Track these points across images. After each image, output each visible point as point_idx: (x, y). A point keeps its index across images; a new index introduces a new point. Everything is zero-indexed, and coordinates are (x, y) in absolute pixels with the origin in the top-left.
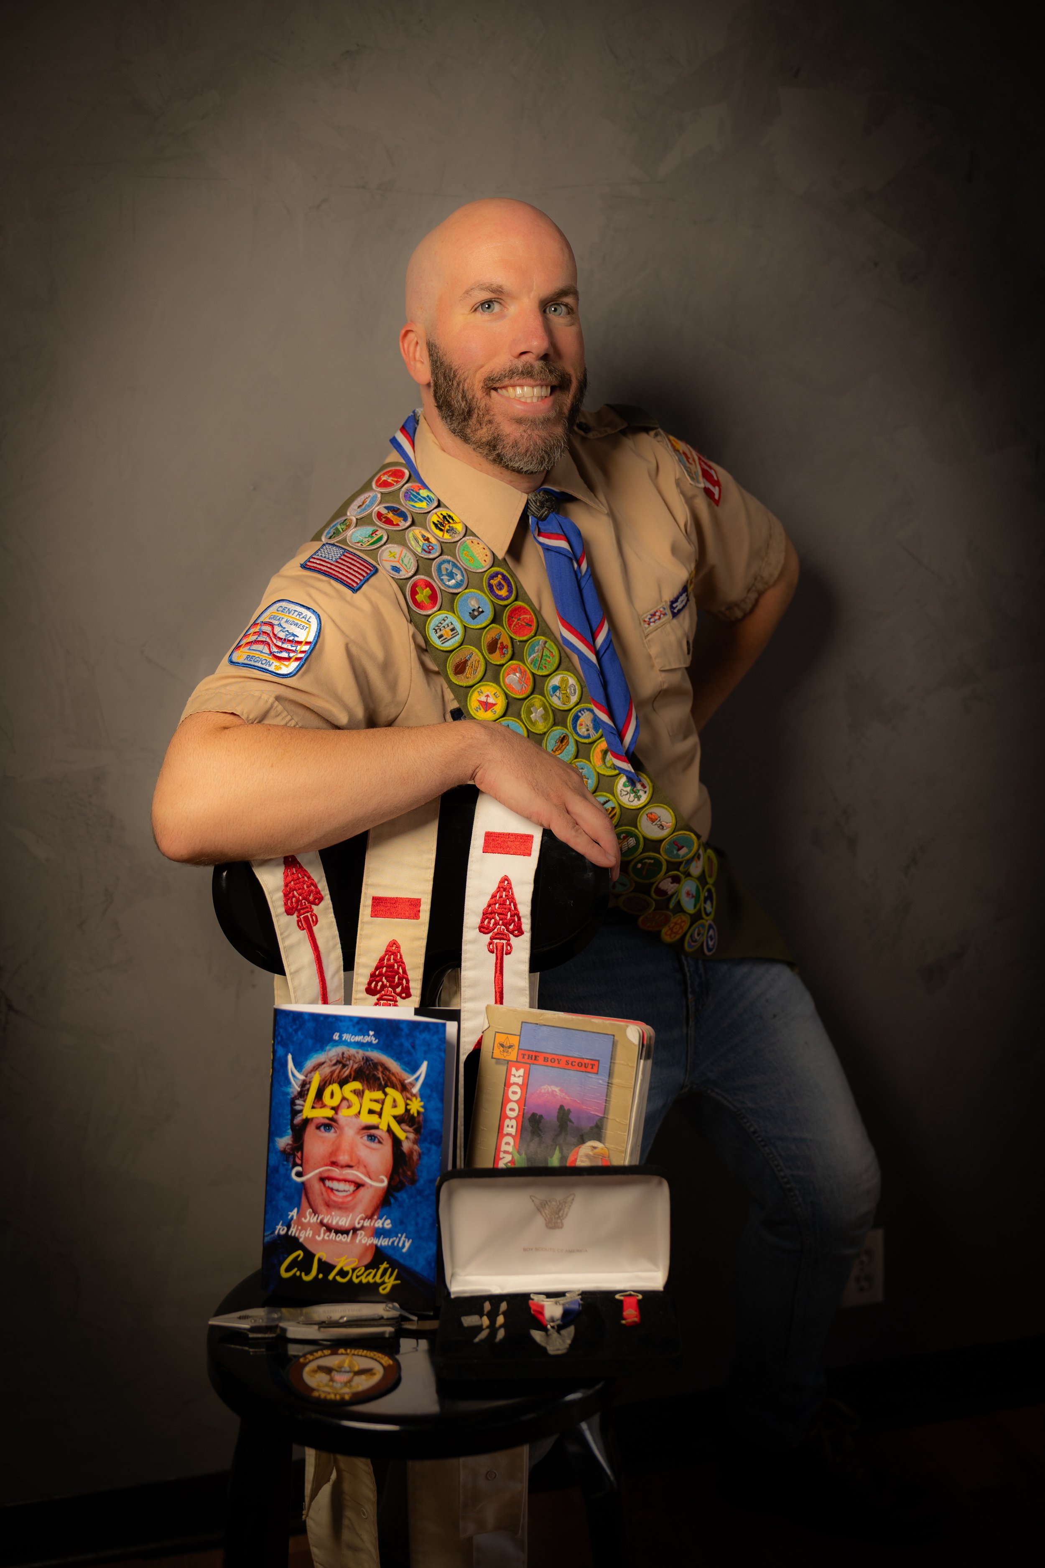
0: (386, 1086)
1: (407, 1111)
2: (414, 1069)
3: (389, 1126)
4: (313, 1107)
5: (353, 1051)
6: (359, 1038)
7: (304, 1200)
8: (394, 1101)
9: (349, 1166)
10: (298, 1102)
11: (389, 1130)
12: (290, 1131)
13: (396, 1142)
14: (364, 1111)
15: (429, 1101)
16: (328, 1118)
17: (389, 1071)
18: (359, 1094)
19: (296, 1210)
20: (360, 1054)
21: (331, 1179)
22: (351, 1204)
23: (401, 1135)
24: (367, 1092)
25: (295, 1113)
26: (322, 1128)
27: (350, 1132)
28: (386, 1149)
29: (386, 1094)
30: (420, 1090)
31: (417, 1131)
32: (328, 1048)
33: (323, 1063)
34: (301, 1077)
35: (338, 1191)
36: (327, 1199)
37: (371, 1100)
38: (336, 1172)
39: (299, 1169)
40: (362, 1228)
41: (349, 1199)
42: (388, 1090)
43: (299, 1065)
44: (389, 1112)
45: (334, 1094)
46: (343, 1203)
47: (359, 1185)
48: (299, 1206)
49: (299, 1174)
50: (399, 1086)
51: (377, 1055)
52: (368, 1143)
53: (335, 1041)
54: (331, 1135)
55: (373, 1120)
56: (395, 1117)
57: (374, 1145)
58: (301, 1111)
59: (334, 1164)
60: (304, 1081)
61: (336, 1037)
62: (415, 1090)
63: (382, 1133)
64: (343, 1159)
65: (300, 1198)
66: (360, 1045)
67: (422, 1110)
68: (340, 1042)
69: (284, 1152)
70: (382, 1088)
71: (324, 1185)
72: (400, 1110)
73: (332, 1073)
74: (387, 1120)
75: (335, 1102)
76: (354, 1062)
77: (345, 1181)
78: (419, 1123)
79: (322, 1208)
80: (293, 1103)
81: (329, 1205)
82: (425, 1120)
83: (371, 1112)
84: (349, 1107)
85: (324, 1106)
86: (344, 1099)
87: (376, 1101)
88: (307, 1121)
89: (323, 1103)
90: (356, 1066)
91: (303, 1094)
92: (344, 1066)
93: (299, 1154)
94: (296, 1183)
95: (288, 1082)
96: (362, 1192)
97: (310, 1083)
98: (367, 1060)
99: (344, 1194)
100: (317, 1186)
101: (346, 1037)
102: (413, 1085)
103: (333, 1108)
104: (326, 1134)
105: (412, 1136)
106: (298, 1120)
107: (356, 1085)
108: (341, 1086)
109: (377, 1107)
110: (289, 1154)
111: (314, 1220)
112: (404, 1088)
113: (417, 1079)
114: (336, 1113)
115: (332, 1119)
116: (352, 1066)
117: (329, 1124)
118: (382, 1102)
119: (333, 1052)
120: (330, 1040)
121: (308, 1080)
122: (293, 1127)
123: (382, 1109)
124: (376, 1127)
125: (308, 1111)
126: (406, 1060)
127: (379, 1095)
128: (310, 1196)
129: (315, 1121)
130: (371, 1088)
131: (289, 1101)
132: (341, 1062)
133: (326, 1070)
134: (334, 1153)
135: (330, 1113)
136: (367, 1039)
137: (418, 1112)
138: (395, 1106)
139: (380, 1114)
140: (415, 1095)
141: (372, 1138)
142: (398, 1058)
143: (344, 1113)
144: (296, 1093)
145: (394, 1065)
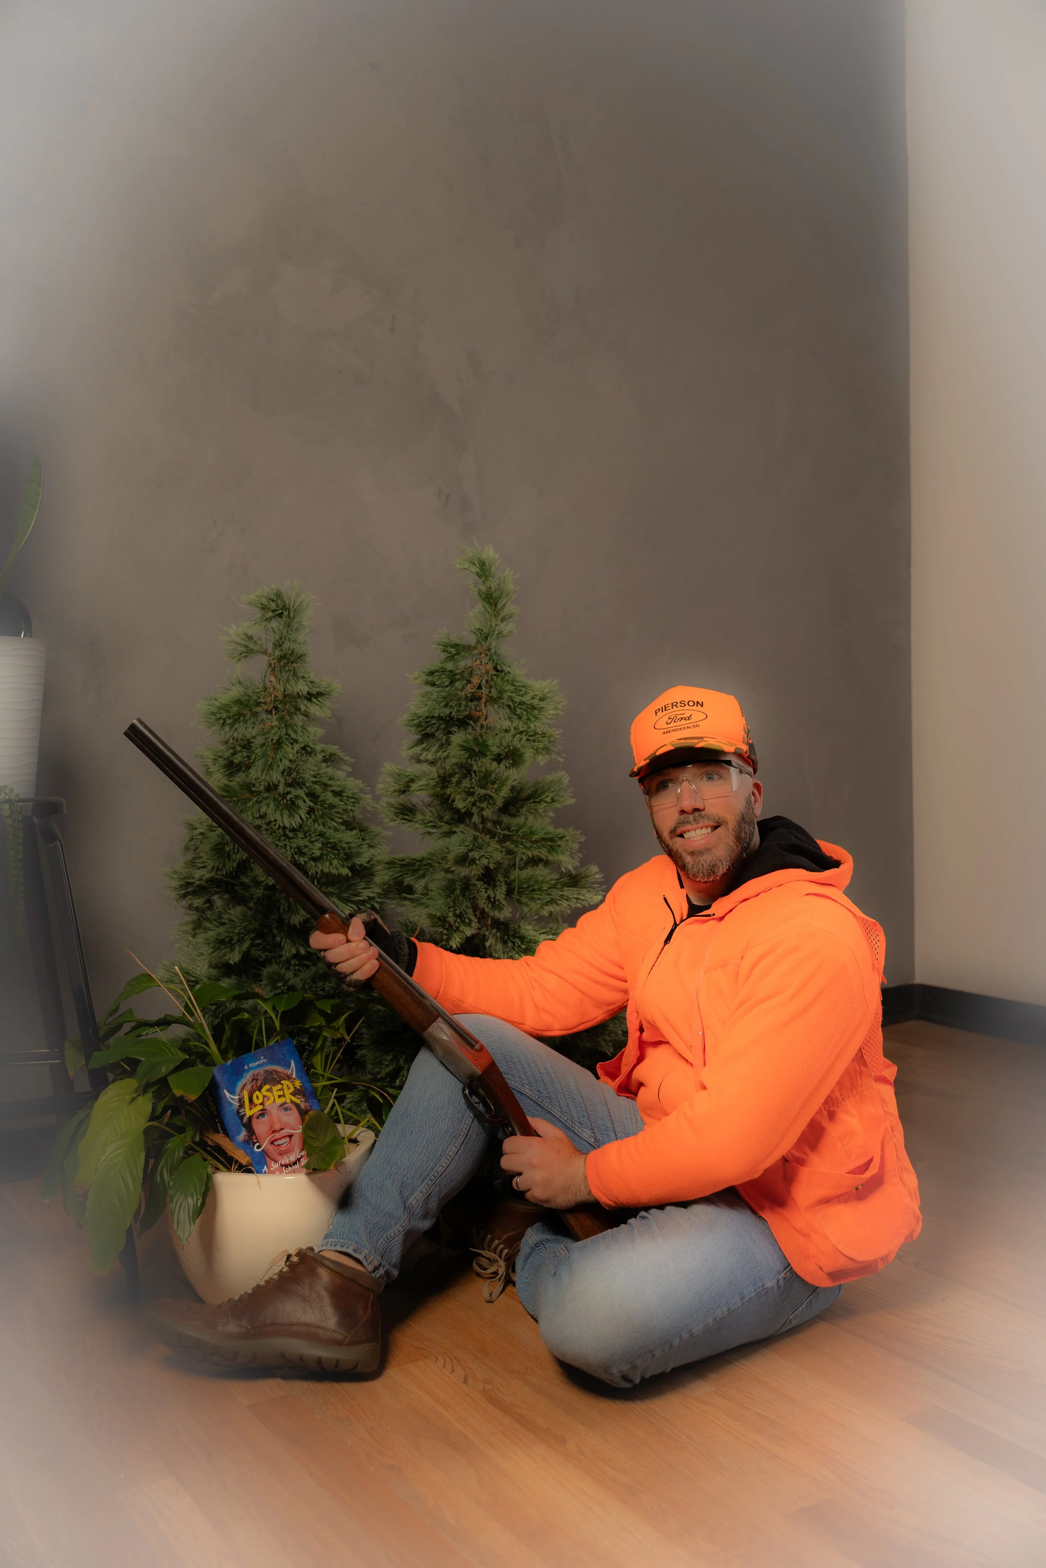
0: (281, 1080)
1: (295, 1088)
2: (289, 1066)
3: (291, 1100)
4: (251, 1109)
5: (258, 1070)
6: (257, 1063)
7: (267, 1159)
8: (288, 1086)
9: (282, 1129)
10: (241, 1111)
11: (292, 1102)
12: (243, 1128)
13: (297, 1106)
14: (276, 1097)
15: (302, 1079)
16: (261, 1110)
17: (278, 1072)
18: (270, 1090)
19: (265, 1166)
20: (261, 1070)
21: (276, 1140)
22: (291, 1147)
23: (298, 1101)
24: (273, 1088)
25: (242, 1118)
26: (260, 1117)
27: (275, 1112)
28: (295, 1112)
29: (282, 1084)
30: (296, 1075)
31: (304, 1096)
32: (244, 1075)
33: (246, 1084)
34: (237, 1097)
35: (282, 1144)
36: (279, 1151)
37: (277, 1091)
38: (277, 1135)
39: (258, 1144)
40: (302, 1157)
41: (289, 1146)
42: (282, 1082)
43: (232, 1092)
44: (287, 1092)
45: (258, 1098)
46: (287, 1149)
47: (290, 1136)
48: (266, 1163)
49: (259, 1147)
50: (287, 1078)
51: (270, 1067)
52: (286, 1113)
53: (247, 1070)
54: (266, 1118)
55: (282, 1100)
56: (291, 1094)
57: (289, 1112)
58: (245, 1114)
59: (274, 1132)
60: (239, 1098)
61: (246, 1068)
62: (294, 1076)
63: (289, 1105)
64: (277, 1127)
65: (265, 1159)
66: (259, 1066)
67: (301, 1084)
68: (250, 1069)
69: (245, 1141)
70: (279, 1082)
71: (274, 1145)
72: (292, 1089)
73: (252, 1086)
74: (289, 1098)
75: (260, 1101)
76: (261, 1076)
77: (284, 1137)
78: (303, 1091)
79: (278, 1158)
80: (238, 1113)
81: (281, 1154)
82: (305, 1089)
83: (280, 1096)
84: (269, 1099)
85: (256, 1105)
86: (264, 1096)
87: (279, 1090)
88: (250, 1118)
89: (254, 1104)
90: (262, 1077)
91: (242, 1105)
92: (257, 1080)
93: (254, 1137)
94: (259, 1152)
95: (231, 1104)
96: (293, 1138)
97: (243, 1098)
98: (266, 1071)
99: (286, 1144)
100: (271, 1148)
101: (251, 1065)
102: (292, 1074)
103: (261, 1104)
104: (264, 1119)
105: (303, 1099)
106: (245, 1120)
107: (267, 1087)
108: (260, 1091)
109: (281, 1093)
110: (248, 1140)
111: (277, 1166)
112: (289, 1078)
113: (292, 1070)
114: (264, 1106)
115: (263, 1110)
116: (261, 1078)
117: (263, 1113)
118: (282, 1089)
119: (248, 1076)
120: (244, 1071)
121: (241, 1097)
122: (244, 1125)
123: (284, 1093)
124: (285, 1103)
125: (248, 1113)
126: (283, 1063)
127: (279, 1086)
128: (270, 1155)
129: (255, 1115)
130: (274, 1085)
131: (235, 1113)
132: (255, 1079)
133: (249, 1087)
134: (271, 1127)
135: (261, 1107)
136: (261, 1061)
137: (300, 1086)
138: (289, 1089)
139: (284, 1096)
140: (295, 1079)
141: (286, 1109)
142: (280, 1064)
143: (267, 1103)
144: (238, 1107)
145: (279, 1068)
